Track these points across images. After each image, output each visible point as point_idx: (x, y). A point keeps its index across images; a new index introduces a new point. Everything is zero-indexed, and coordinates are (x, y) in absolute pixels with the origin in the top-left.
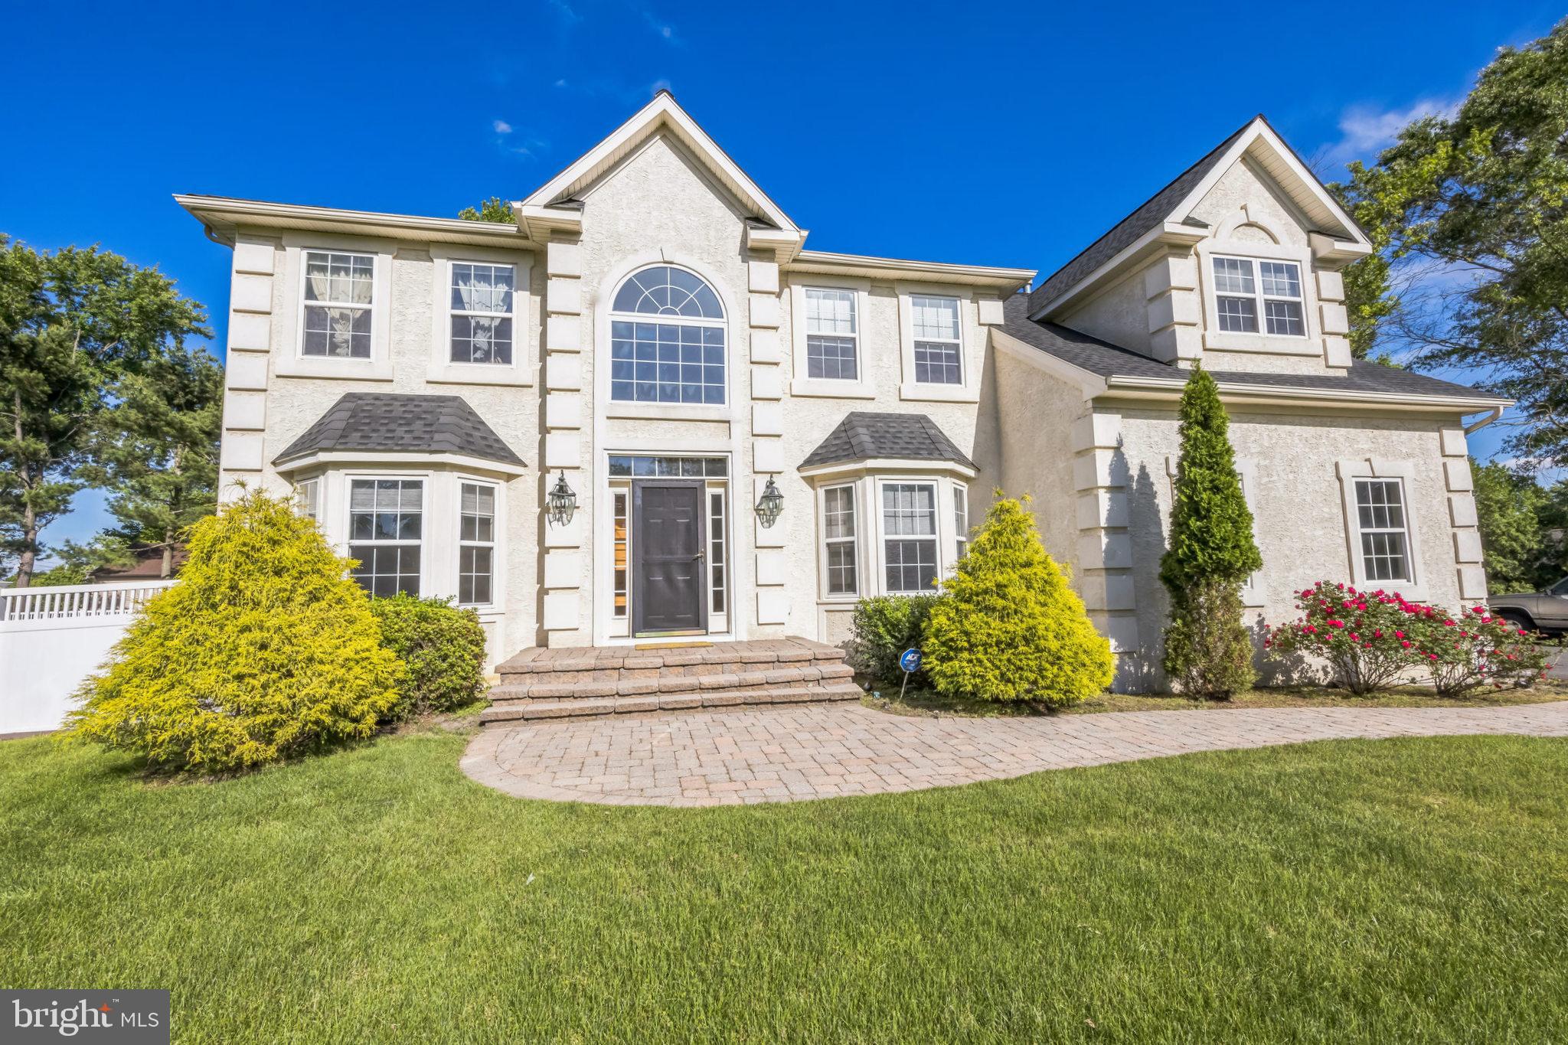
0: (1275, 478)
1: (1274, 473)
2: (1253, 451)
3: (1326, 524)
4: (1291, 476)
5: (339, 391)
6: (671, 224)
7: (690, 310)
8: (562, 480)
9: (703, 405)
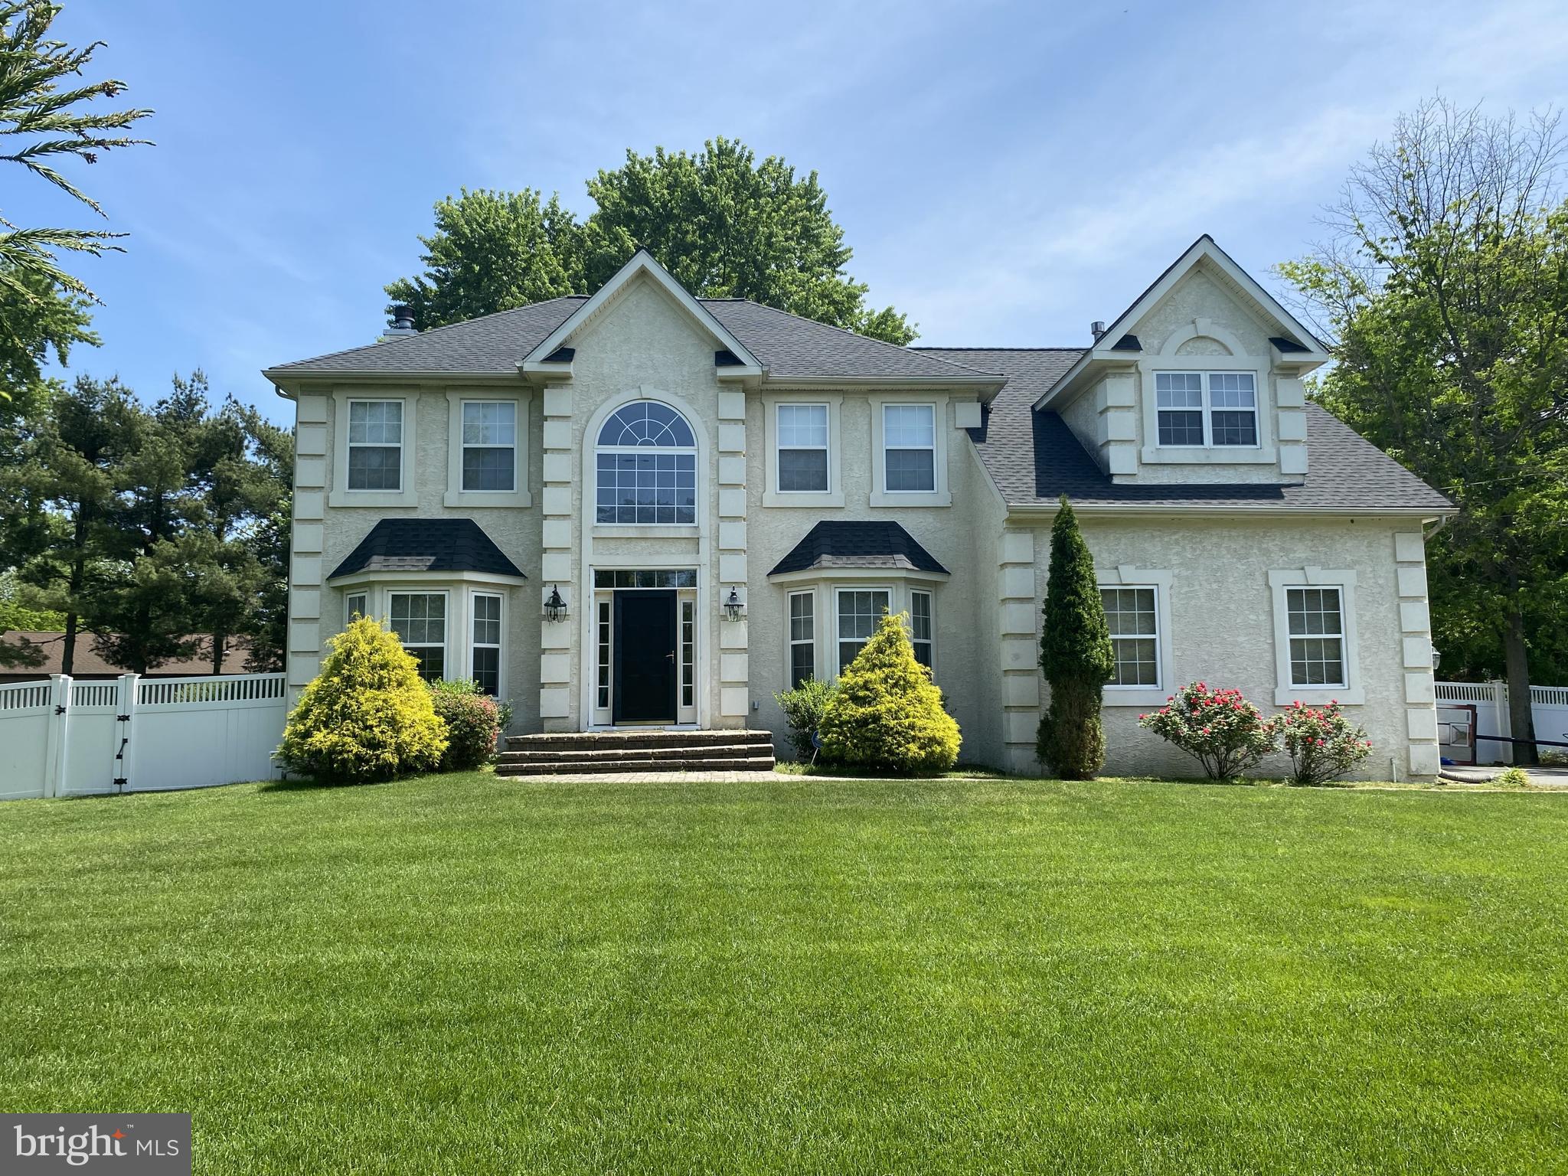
0: (1197, 587)
1: (1196, 583)
2: (1174, 562)
3: (1251, 631)
4: (1215, 586)
5: (375, 519)
6: (650, 363)
7: (665, 441)
8: (555, 593)
9: (676, 524)
